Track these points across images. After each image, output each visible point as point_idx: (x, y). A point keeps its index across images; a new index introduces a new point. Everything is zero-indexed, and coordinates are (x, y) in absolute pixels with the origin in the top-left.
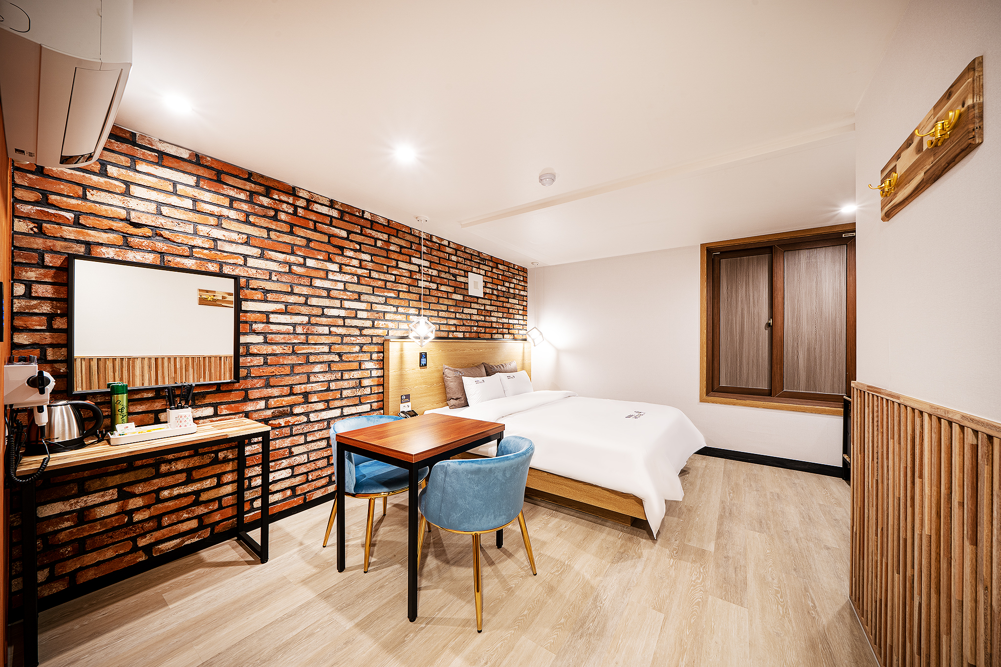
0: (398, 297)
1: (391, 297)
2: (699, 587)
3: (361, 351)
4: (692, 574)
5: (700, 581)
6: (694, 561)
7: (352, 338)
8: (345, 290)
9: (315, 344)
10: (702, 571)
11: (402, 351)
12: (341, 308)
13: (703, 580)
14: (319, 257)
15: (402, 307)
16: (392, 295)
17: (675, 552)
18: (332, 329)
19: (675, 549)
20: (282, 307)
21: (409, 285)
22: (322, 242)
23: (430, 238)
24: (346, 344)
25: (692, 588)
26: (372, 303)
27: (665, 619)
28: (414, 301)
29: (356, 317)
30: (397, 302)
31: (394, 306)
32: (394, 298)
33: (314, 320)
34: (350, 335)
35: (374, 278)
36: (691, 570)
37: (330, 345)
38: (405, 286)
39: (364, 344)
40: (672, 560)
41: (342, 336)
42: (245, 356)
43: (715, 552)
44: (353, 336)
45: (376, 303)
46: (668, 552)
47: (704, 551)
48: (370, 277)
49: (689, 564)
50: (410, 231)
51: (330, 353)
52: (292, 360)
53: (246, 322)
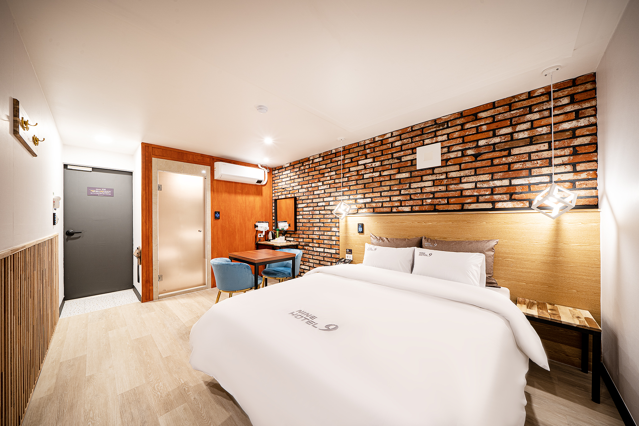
0: (350, 190)
1: (346, 191)
2: (154, 382)
3: (331, 222)
4: (163, 385)
5: (156, 385)
6: (168, 395)
7: (328, 216)
8: (325, 192)
9: (315, 219)
10: (158, 393)
11: (347, 222)
12: (323, 201)
13: (154, 388)
14: (316, 182)
15: (352, 195)
16: (346, 189)
17: (186, 389)
18: (321, 212)
19: (188, 391)
20: (306, 205)
21: (357, 180)
22: (317, 175)
23: (373, 141)
24: (326, 218)
25: (158, 378)
26: (336, 196)
27: (162, 357)
28: (361, 189)
29: (329, 205)
30: (349, 193)
31: (347, 195)
32: (348, 191)
33: (315, 208)
34: (327, 214)
35: (337, 183)
36: (166, 387)
37: (320, 219)
38: (354, 181)
39: (333, 218)
40: (183, 382)
41: (324, 215)
42: (299, 223)
43: (157, 418)
44: (328, 214)
45: (338, 196)
46: (191, 385)
47: (167, 411)
48: (335, 183)
49: (171, 390)
50: (358, 145)
51: (320, 222)
52: (309, 225)
53: (299, 211)
